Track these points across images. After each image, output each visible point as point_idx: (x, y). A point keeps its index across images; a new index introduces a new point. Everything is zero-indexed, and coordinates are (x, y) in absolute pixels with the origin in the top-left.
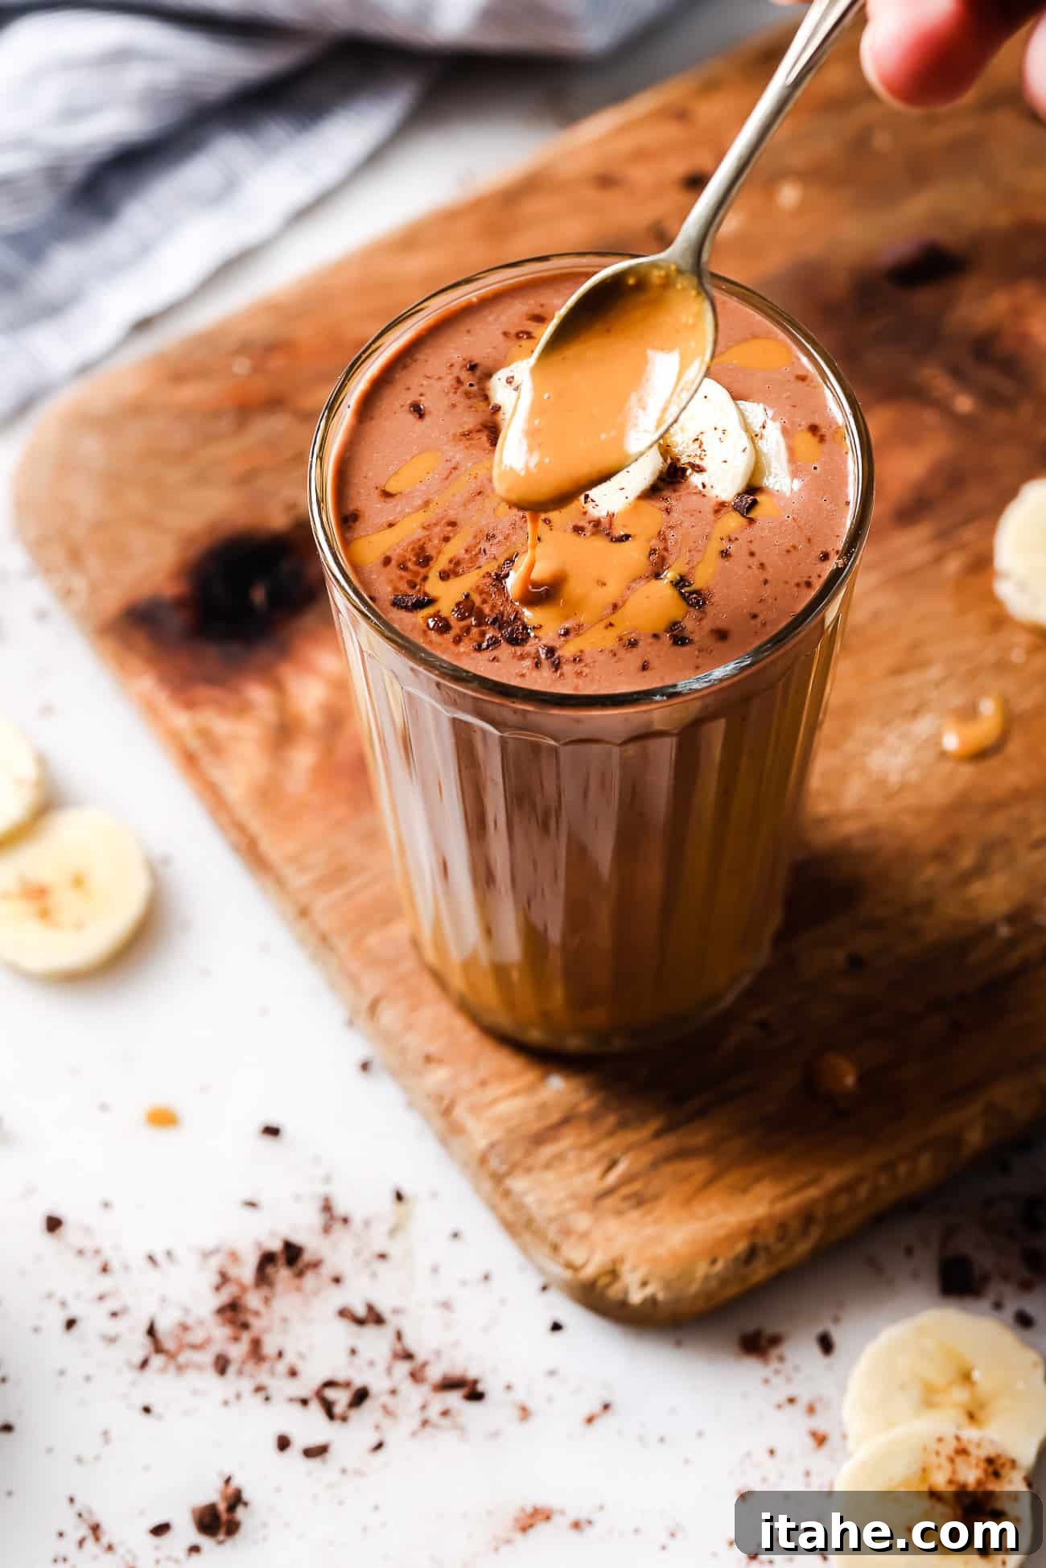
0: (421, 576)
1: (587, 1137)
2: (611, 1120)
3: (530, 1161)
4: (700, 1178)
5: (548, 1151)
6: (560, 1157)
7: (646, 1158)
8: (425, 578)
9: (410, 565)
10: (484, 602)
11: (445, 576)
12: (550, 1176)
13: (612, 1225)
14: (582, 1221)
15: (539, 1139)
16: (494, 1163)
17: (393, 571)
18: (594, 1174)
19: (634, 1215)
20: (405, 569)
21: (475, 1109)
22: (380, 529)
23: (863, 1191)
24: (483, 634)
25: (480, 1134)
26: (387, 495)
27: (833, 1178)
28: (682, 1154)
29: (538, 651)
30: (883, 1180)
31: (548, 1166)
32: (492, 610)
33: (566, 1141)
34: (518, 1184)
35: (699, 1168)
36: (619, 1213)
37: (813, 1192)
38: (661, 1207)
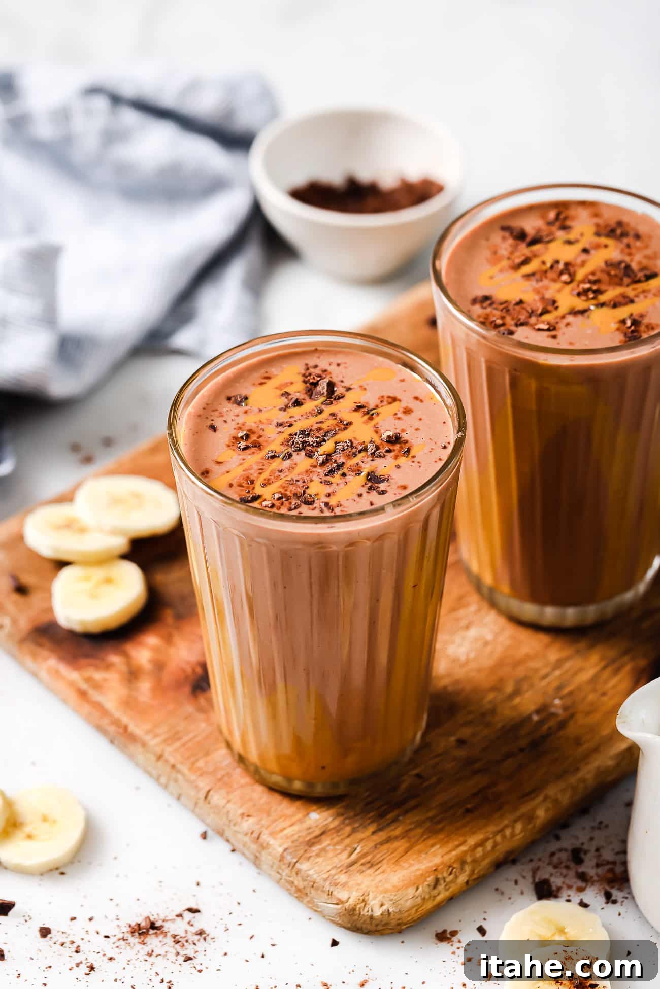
0: (252, 488)
1: (337, 839)
2: (348, 829)
3: (307, 855)
4: (401, 850)
5: (316, 848)
6: (324, 850)
7: (371, 844)
8: (254, 488)
9: (244, 485)
10: (286, 490)
11: (264, 485)
12: (320, 860)
13: (359, 878)
14: (343, 878)
15: (311, 843)
16: (289, 858)
17: (236, 489)
18: (344, 855)
19: (370, 871)
20: (242, 486)
21: (273, 834)
22: (223, 474)
23: (489, 845)
24: (290, 503)
25: (277, 846)
26: (219, 463)
27: (472, 841)
28: (388, 840)
29: (320, 505)
30: (498, 838)
31: (318, 855)
32: (291, 493)
33: (326, 842)
34: (304, 866)
35: (401, 845)
36: (362, 872)
37: (463, 848)
38: (384, 866)
